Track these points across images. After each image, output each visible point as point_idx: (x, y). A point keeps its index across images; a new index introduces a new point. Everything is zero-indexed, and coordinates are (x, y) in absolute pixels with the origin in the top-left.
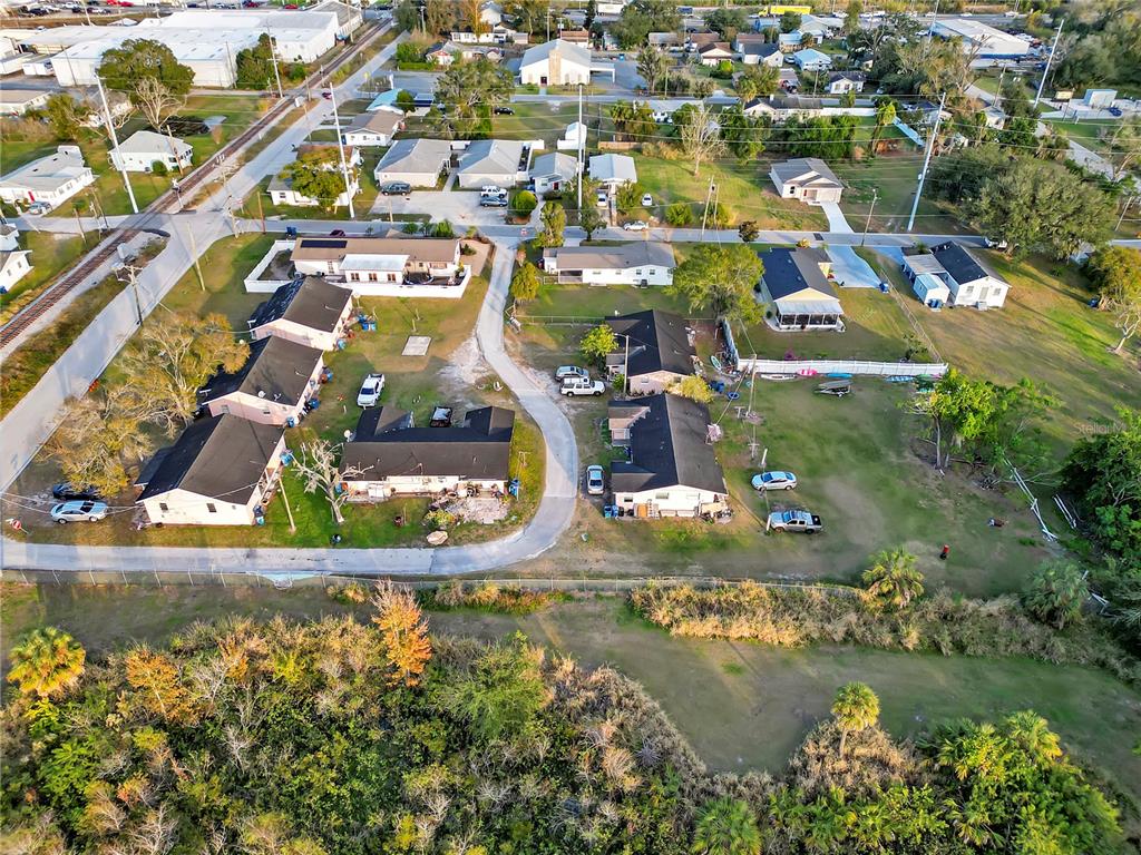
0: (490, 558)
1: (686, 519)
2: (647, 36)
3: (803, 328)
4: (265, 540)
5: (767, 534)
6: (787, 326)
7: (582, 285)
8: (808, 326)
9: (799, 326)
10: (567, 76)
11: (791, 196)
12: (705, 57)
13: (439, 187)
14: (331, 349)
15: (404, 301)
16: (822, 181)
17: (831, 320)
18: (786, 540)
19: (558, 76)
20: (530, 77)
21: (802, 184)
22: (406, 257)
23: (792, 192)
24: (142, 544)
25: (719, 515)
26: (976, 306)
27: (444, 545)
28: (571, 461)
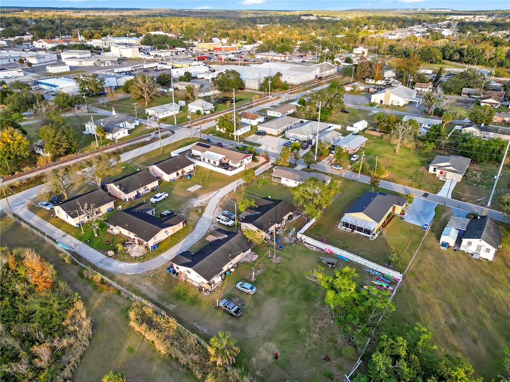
0: (117, 267)
1: (193, 286)
2: (461, 89)
3: (352, 231)
4: (73, 233)
5: (216, 307)
6: (344, 228)
7: (280, 184)
8: (356, 231)
9: (351, 230)
10: (392, 101)
11: (433, 172)
12: (482, 102)
13: (278, 136)
14: (168, 181)
15: (212, 171)
16: (451, 168)
17: (368, 232)
18: (219, 313)
19: (388, 101)
20: (375, 100)
21: (439, 167)
22: (225, 156)
23: (434, 171)
24: (47, 221)
25: (206, 291)
26: (472, 255)
27: (111, 257)
28: (186, 247)
